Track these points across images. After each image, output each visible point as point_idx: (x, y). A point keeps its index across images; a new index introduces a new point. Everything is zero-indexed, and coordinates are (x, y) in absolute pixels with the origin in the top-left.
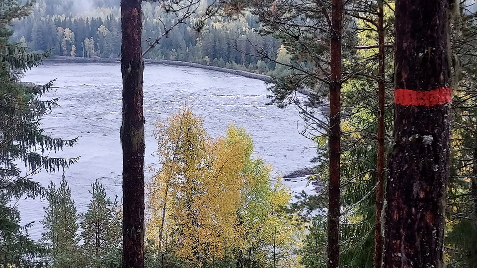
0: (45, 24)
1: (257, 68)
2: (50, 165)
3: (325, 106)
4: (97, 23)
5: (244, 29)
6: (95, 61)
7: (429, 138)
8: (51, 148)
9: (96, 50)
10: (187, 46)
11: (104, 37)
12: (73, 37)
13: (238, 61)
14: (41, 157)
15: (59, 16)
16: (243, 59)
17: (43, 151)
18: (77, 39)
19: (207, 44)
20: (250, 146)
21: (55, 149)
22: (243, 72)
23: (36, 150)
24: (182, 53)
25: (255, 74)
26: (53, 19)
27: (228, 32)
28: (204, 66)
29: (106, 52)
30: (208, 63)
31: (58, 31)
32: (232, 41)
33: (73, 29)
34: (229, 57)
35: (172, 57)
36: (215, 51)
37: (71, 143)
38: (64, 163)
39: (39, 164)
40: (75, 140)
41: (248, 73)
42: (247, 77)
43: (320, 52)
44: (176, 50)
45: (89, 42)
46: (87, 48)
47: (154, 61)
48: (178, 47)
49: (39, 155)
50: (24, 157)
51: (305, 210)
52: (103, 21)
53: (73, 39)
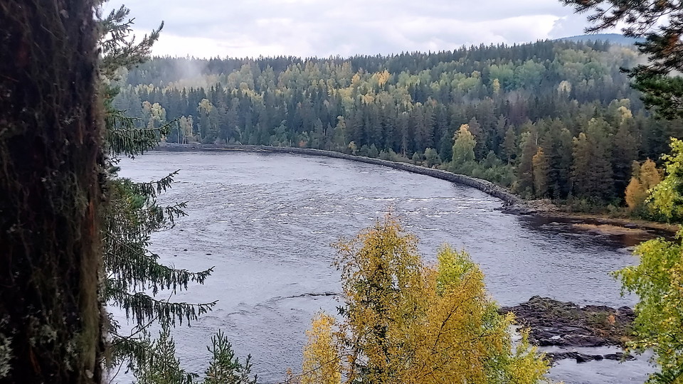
0: (125, 96)
1: (425, 158)
2: (168, 315)
3: (527, 214)
4: (198, 95)
5: (405, 103)
6: (194, 149)
8: (168, 286)
9: (195, 133)
10: (323, 128)
11: (207, 115)
12: (164, 115)
13: (397, 150)
14: (154, 302)
15: (145, 86)
16: (405, 146)
17: (155, 291)
18: (170, 118)
19: (352, 124)
21: (175, 287)
22: (405, 164)
23: (144, 289)
24: (317, 137)
25: (421, 167)
26: (137, 90)
27: (383, 107)
28: (347, 156)
29: (208, 135)
30: (354, 151)
31: (143, 107)
32: (388, 120)
33: (164, 105)
34: (383, 144)
35: (302, 144)
36: (364, 135)
37: (202, 277)
38: (190, 312)
39: (150, 313)
40: (207, 273)
41: (412, 165)
42: (410, 171)
44: (308, 133)
45: (186, 123)
46: (183, 132)
47: (277, 148)
48: (311, 128)
49: (149, 298)
50: (125, 302)
52: (206, 92)
53: (164, 118)
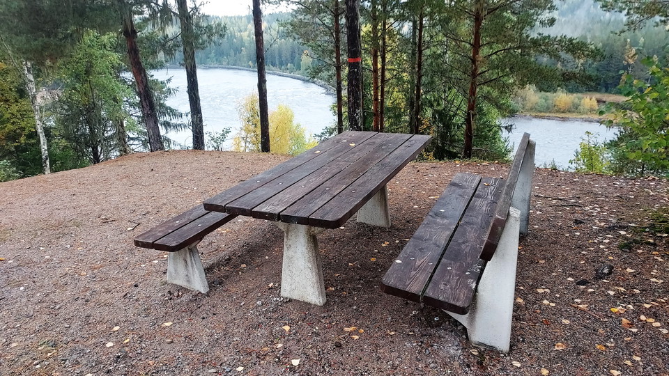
1: (288, 69)
7: (356, 70)
10: (235, 54)
16: (277, 63)
19: (249, 52)
20: (292, 116)
22: (278, 72)
24: (231, 59)
25: (286, 73)
41: (281, 73)
42: (281, 76)
43: (331, 53)
48: (228, 55)
51: (328, 135)
